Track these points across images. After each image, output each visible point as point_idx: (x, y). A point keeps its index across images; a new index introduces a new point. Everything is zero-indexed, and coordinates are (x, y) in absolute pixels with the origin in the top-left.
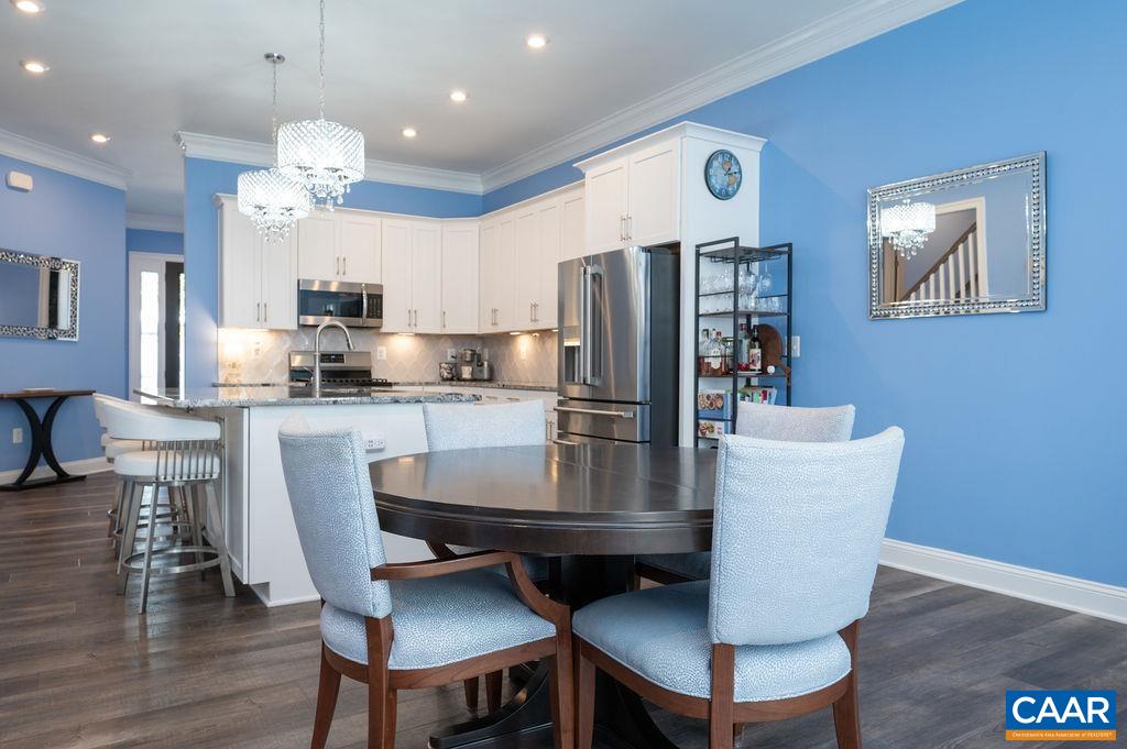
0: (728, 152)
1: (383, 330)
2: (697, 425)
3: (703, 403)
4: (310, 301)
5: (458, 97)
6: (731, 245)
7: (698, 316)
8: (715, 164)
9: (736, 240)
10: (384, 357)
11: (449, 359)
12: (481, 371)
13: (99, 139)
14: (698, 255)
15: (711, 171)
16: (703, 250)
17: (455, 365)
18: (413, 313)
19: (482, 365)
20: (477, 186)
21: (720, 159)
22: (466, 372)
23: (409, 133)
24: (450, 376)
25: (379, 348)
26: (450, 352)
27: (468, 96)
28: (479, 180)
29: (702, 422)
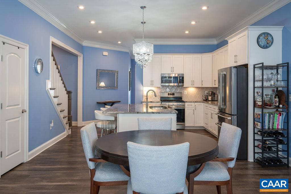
0: (266, 33)
1: (184, 86)
2: (254, 123)
3: (256, 116)
4: (164, 80)
5: (193, 23)
6: (261, 65)
7: (254, 87)
8: (261, 37)
9: (263, 63)
10: (186, 94)
11: (206, 94)
12: (214, 98)
13: (119, 42)
14: (254, 68)
15: (260, 40)
16: (256, 66)
17: (207, 96)
18: (193, 82)
19: (215, 96)
20: (215, 42)
21: (263, 36)
22: (210, 98)
23: (187, 32)
24: (205, 99)
25: (185, 91)
26: (206, 92)
27: (196, 22)
28: (215, 40)
29: (255, 122)
